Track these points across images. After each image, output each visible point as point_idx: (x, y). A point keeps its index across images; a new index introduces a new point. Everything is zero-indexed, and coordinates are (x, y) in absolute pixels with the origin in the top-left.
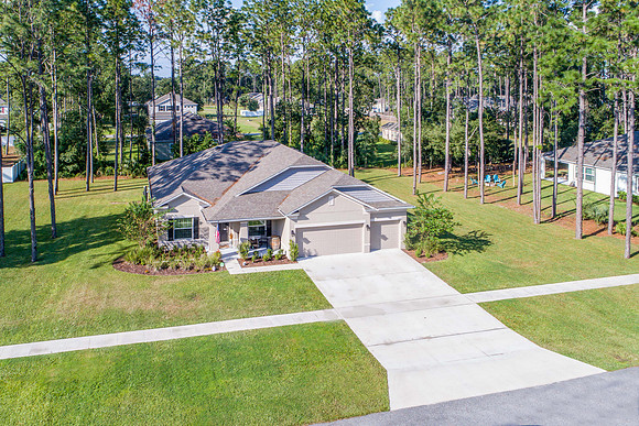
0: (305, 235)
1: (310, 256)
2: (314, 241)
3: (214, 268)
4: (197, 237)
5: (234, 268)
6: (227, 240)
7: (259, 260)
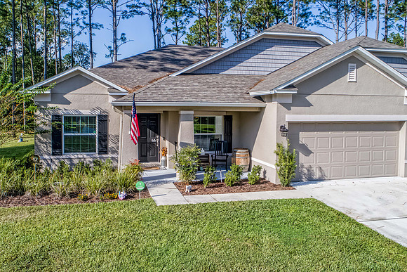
0: (304, 137)
1: (311, 180)
3: (122, 195)
4: (104, 150)
5: (166, 196)
6: (156, 159)
7: (216, 184)
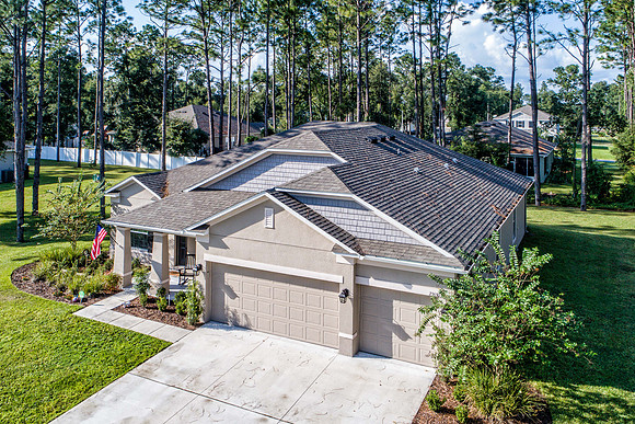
0: (230, 279)
2: (243, 297)
